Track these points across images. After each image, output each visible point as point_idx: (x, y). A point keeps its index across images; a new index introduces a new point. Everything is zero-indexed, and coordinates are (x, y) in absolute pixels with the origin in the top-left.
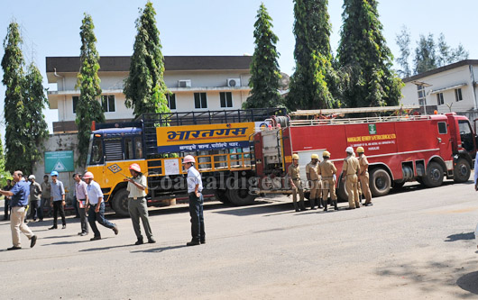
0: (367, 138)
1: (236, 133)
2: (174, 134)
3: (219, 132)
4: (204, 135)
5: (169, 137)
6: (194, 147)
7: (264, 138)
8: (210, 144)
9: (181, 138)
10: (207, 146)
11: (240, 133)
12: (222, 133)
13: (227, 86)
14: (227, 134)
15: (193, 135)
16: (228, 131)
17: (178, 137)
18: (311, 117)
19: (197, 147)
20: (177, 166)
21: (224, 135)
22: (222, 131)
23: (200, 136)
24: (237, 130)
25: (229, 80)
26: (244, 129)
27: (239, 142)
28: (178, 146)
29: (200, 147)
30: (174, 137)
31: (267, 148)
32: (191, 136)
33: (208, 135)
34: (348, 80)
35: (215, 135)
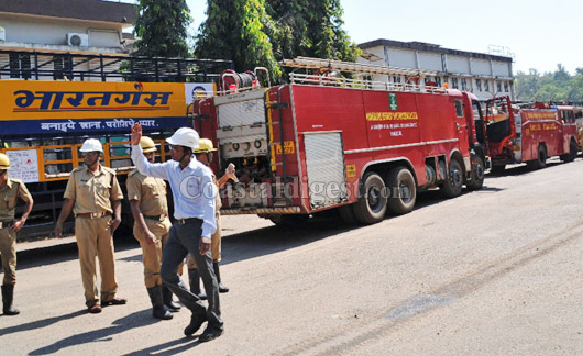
0: (388, 116)
1: (151, 101)
2: (30, 97)
3: (121, 97)
4: (91, 102)
5: (18, 101)
6: (71, 125)
7: (221, 109)
8: (103, 121)
9: (44, 106)
10: (98, 125)
11: (159, 101)
12: (126, 99)
13: (66, 44)
14: (136, 102)
15: (70, 100)
16: (137, 96)
17: (37, 103)
18: (312, 71)
19: (77, 126)
20: (35, 165)
21: (129, 104)
22: (127, 95)
23: (84, 103)
24: (155, 95)
25: (71, 35)
26: (166, 96)
27: (157, 120)
28: (38, 123)
29: (84, 125)
30: (29, 103)
31: (228, 128)
32: (65, 103)
33: (98, 103)
34: (290, 36)
35: (112, 103)
